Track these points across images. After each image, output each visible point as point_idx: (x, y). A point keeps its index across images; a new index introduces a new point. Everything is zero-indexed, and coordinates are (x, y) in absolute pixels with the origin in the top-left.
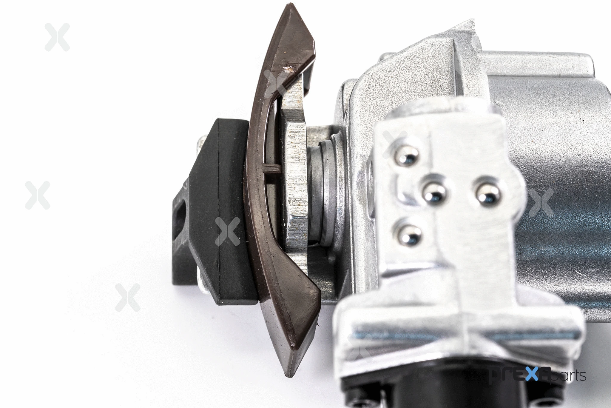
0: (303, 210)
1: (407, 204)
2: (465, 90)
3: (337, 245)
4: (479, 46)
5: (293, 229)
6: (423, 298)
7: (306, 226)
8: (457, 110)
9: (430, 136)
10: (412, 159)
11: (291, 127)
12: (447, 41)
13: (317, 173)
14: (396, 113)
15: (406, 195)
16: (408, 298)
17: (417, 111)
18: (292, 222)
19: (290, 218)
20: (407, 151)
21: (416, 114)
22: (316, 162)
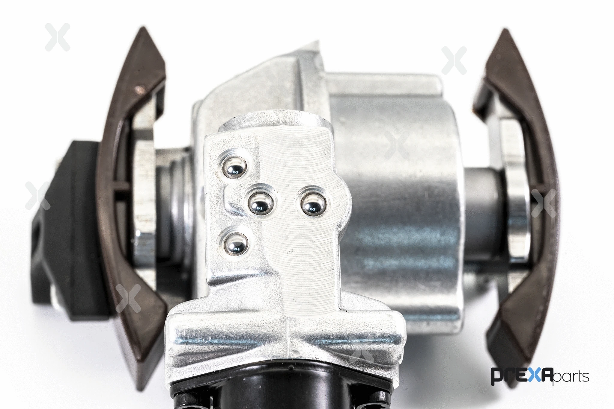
0: (151, 227)
1: (234, 214)
2: (306, 106)
3: (187, 262)
4: (322, 65)
5: (142, 245)
6: (249, 305)
7: (152, 242)
8: (285, 123)
9: (257, 148)
10: (239, 170)
11: (140, 146)
12: (292, 60)
13: (165, 191)
14: (226, 127)
15: (232, 205)
16: (234, 305)
17: (247, 124)
18: (140, 238)
19: (138, 234)
20: (235, 162)
21: (246, 127)
22: (165, 180)
